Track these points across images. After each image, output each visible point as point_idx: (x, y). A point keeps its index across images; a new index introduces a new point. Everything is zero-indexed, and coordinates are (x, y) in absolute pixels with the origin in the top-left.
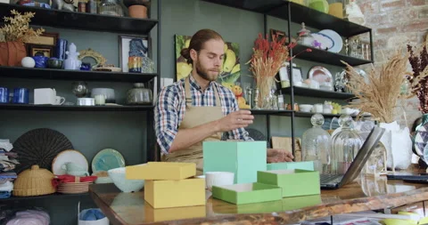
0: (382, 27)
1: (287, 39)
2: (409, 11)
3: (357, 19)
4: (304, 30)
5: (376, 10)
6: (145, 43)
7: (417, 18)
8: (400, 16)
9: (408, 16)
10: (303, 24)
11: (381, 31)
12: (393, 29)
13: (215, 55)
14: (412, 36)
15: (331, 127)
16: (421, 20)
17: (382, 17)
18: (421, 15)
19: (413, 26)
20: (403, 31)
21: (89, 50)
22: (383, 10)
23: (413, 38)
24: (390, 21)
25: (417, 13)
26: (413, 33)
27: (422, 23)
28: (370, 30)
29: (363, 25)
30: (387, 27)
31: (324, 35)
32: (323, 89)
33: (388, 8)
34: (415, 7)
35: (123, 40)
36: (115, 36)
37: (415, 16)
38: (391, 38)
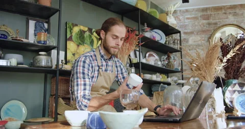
0: (186, 31)
1: (138, 32)
2: (201, 23)
3: (174, 24)
4: (146, 27)
5: (182, 20)
6: (46, 25)
7: (205, 28)
8: (196, 26)
9: (200, 26)
10: (146, 24)
11: (185, 33)
12: (192, 33)
13: (117, 37)
14: (203, 37)
15: (160, 90)
16: (207, 28)
17: (186, 25)
18: (207, 26)
19: (203, 31)
20: (197, 34)
21: (4, 25)
22: (186, 21)
23: (203, 39)
24: (190, 28)
25: (205, 24)
26: (203, 36)
27: (208, 30)
28: (179, 32)
29: (176, 28)
30: (189, 31)
31: (156, 32)
32: (156, 65)
33: (189, 20)
34: (204, 21)
35: (30, 21)
36: (24, 18)
37: (204, 26)
38: (191, 38)
